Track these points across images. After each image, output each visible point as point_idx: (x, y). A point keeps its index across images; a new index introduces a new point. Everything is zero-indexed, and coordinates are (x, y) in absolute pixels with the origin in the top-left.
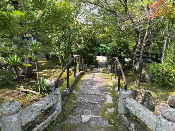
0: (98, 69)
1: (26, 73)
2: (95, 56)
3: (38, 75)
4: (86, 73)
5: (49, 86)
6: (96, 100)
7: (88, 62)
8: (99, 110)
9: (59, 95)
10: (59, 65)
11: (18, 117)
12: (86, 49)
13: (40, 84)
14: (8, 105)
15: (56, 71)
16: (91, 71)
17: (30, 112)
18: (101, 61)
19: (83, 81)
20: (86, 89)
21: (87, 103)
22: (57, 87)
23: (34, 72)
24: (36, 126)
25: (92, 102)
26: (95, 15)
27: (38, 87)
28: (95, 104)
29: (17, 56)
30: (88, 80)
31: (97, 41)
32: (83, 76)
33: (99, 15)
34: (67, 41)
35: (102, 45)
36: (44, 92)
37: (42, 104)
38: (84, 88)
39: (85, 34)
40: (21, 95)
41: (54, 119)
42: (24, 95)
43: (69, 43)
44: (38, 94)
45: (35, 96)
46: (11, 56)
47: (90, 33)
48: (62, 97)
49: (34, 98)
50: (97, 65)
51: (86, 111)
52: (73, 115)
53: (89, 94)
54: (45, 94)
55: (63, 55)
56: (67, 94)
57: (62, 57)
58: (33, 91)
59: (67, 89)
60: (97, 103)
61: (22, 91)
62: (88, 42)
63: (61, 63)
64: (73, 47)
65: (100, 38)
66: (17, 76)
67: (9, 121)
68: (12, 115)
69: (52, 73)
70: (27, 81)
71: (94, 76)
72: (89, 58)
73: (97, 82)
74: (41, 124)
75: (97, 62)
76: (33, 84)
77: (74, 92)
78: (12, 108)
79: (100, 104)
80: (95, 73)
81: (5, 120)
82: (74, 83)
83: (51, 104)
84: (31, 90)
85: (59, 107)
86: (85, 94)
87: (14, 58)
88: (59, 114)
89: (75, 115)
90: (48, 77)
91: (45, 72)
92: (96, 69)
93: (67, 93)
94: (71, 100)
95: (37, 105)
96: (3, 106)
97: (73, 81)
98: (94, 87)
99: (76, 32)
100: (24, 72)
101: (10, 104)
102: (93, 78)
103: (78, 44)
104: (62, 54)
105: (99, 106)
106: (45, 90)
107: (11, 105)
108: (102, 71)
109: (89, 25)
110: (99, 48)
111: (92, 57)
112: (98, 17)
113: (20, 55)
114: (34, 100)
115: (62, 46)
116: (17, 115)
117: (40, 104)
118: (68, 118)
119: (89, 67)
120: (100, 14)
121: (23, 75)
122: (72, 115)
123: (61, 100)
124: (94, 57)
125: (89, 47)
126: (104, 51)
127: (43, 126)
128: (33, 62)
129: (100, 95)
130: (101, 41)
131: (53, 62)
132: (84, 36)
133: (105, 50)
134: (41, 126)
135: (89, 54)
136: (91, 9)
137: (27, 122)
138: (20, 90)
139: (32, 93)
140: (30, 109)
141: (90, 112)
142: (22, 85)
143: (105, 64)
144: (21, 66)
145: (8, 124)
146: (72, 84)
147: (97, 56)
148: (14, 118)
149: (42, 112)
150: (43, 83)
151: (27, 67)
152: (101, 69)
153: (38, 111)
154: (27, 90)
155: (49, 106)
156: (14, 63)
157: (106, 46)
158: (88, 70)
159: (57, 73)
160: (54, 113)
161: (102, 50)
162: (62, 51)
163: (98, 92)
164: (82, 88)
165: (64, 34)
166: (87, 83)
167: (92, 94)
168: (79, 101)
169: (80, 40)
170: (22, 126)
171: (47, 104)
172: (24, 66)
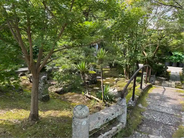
0: (169, 82)
1: (91, 80)
2: (166, 66)
3: (102, 83)
4: (154, 86)
5: (112, 95)
6: (168, 120)
7: (156, 73)
8: (172, 133)
9: (125, 107)
10: (123, 74)
11: (87, 122)
12: (154, 58)
13: (103, 92)
14: (80, 109)
15: (119, 80)
16: (160, 84)
17: (97, 120)
18: (173, 73)
19: (150, 95)
20: (154, 105)
21: (156, 122)
22: (123, 98)
23: (98, 79)
24: (101, 135)
25: (163, 121)
26: (169, 18)
27: (101, 94)
28: (166, 125)
29: (85, 63)
30: (158, 94)
31: (169, 48)
32: (151, 89)
33: (173, 18)
34: (134, 48)
35: (176, 53)
36: (107, 101)
37: (108, 113)
38: (152, 103)
39: (154, 41)
40: (86, 100)
41: (118, 131)
42: (88, 101)
43: (135, 51)
44: (101, 101)
45: (98, 103)
46: (81, 63)
47: (161, 39)
48: (128, 109)
49: (97, 105)
50: (168, 77)
51: (154, 130)
52: (139, 132)
53: (159, 112)
54: (108, 103)
55: (127, 64)
56: (133, 107)
57: (126, 65)
58: (97, 98)
59: (132, 101)
60: (170, 124)
61: (87, 97)
62: (158, 49)
63: (125, 73)
64: (139, 56)
65: (174, 45)
66: (83, 82)
67: (80, 124)
68: (82, 118)
69: (114, 81)
70: (91, 88)
71: (164, 91)
72: (158, 68)
73: (169, 98)
74: (106, 134)
75: (168, 73)
76: (97, 91)
77: (140, 105)
78: (83, 112)
79: (174, 126)
80: (166, 86)
81: (76, 122)
82: (140, 96)
83: (116, 115)
84: (94, 96)
85: (124, 119)
86: (153, 110)
87: (83, 65)
88: (124, 127)
89: (141, 133)
90: (111, 86)
91: (108, 80)
92: (167, 82)
93: (133, 105)
94: (137, 115)
95: (103, 113)
96: (76, 109)
97: (139, 93)
98: (166, 105)
99: (144, 39)
100: (89, 79)
101: (81, 107)
102: (163, 92)
103: (144, 53)
104: (127, 62)
105: (173, 128)
106: (107, 98)
107: (82, 109)
108: (174, 85)
109: (160, 30)
110: (172, 56)
111: (161, 67)
112: (173, 21)
113: (87, 62)
114: (97, 107)
115: (127, 55)
116: (86, 119)
117: (106, 112)
118: (134, 134)
119: (157, 79)
120: (175, 16)
121: (88, 81)
122: (137, 131)
123: (126, 113)
124: (164, 67)
125: (159, 55)
126: (178, 60)
127: (107, 136)
128: (97, 70)
129: (174, 115)
130: (176, 49)
131: (116, 70)
132: (152, 43)
133: (180, 59)
134: (106, 135)
135: (158, 64)
136: (164, 12)
137: (93, 128)
138: (85, 95)
139: (96, 100)
140: (97, 116)
141: (160, 134)
142: (87, 90)
143: (179, 77)
144: (87, 72)
145: (79, 126)
146: (138, 97)
147: (167, 67)
148: (84, 122)
149: (108, 121)
150: (106, 91)
151: (92, 74)
152: (173, 83)
153: (104, 120)
154: (91, 96)
155: (114, 117)
156: (82, 69)
157: (182, 55)
158: (156, 82)
159: (120, 82)
160: (118, 125)
161: (175, 60)
162: (127, 60)
163: (170, 111)
164: (150, 103)
165: (131, 41)
166: (156, 97)
167: (163, 112)
168: (147, 118)
169: (148, 48)
170: (90, 131)
171: (113, 114)
172: (90, 73)
